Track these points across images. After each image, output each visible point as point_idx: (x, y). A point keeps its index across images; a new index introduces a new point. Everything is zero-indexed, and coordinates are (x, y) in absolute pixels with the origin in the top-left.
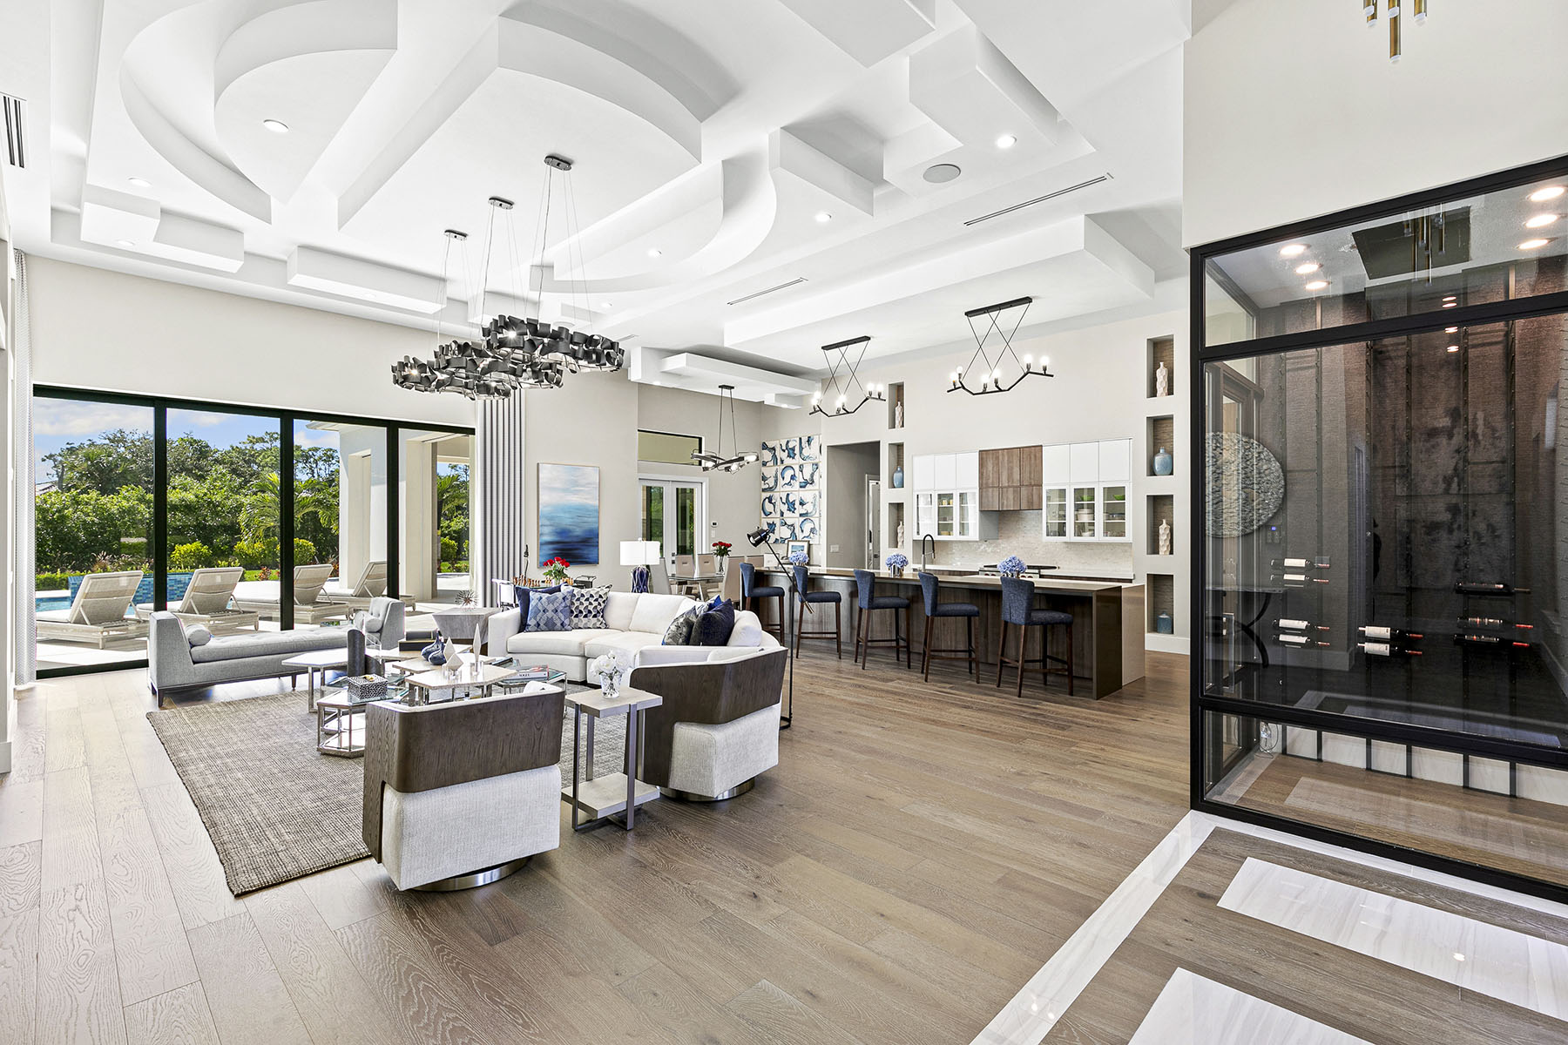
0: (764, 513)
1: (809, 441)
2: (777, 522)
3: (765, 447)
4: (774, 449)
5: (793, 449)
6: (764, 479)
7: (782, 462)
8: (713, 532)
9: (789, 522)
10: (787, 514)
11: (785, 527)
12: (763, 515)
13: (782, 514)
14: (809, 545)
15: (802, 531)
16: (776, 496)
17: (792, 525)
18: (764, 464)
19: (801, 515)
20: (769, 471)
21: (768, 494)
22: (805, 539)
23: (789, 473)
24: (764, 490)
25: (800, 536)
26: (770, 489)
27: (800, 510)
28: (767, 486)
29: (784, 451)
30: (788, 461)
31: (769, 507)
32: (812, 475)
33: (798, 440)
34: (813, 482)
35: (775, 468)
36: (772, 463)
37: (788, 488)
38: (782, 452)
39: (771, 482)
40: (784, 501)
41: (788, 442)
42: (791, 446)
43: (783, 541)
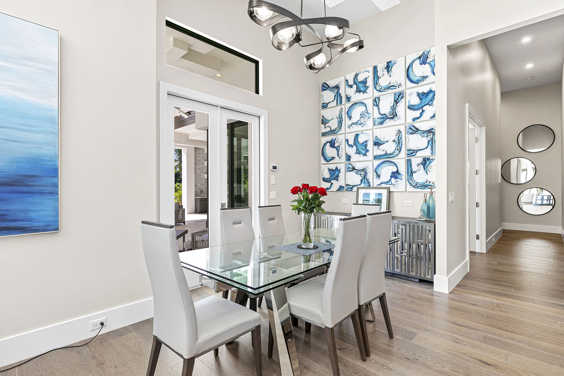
0: (325, 159)
1: (389, 67)
2: (342, 167)
3: (325, 87)
4: (337, 87)
5: (364, 82)
6: (324, 122)
7: (348, 99)
8: (273, 177)
9: (358, 166)
10: (355, 158)
11: (353, 173)
12: (323, 161)
13: (348, 158)
14: (390, 193)
15: (379, 176)
16: (340, 138)
17: (363, 170)
18: (325, 106)
19: (376, 157)
20: (331, 113)
21: (329, 138)
22: (383, 185)
23: (359, 110)
24: (324, 135)
25: (375, 182)
26: (333, 132)
27: (373, 150)
28: (328, 129)
29: (351, 86)
30: (357, 97)
31: (330, 152)
32: (394, 108)
33: (371, 69)
34: (394, 115)
35: (339, 108)
36: (334, 104)
37: (356, 128)
38: (348, 89)
39: (334, 125)
40: (351, 142)
41: (356, 75)
42: (360, 78)
43: (350, 188)
